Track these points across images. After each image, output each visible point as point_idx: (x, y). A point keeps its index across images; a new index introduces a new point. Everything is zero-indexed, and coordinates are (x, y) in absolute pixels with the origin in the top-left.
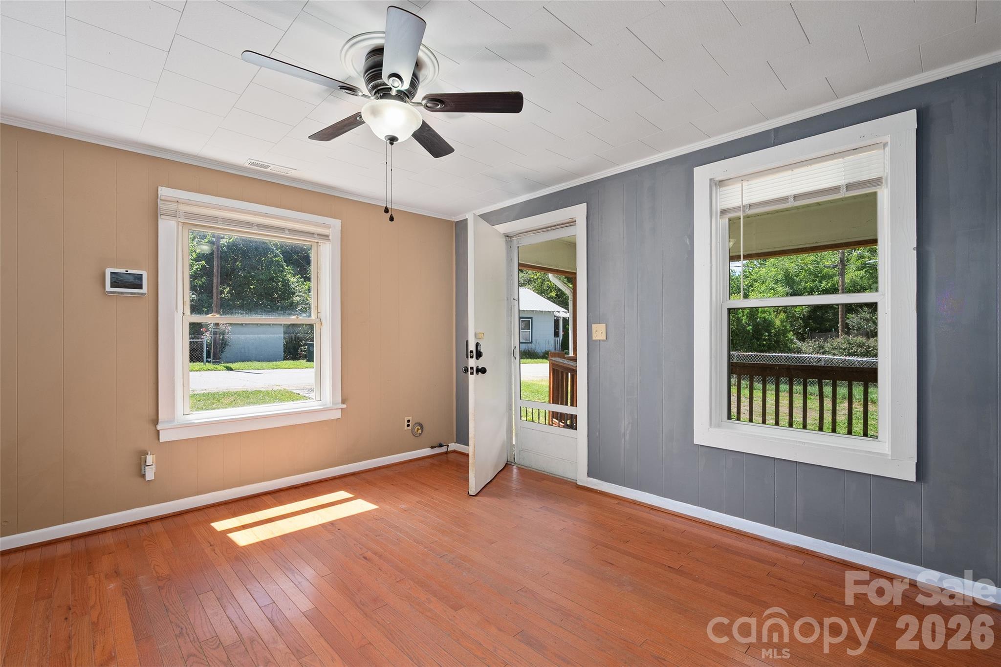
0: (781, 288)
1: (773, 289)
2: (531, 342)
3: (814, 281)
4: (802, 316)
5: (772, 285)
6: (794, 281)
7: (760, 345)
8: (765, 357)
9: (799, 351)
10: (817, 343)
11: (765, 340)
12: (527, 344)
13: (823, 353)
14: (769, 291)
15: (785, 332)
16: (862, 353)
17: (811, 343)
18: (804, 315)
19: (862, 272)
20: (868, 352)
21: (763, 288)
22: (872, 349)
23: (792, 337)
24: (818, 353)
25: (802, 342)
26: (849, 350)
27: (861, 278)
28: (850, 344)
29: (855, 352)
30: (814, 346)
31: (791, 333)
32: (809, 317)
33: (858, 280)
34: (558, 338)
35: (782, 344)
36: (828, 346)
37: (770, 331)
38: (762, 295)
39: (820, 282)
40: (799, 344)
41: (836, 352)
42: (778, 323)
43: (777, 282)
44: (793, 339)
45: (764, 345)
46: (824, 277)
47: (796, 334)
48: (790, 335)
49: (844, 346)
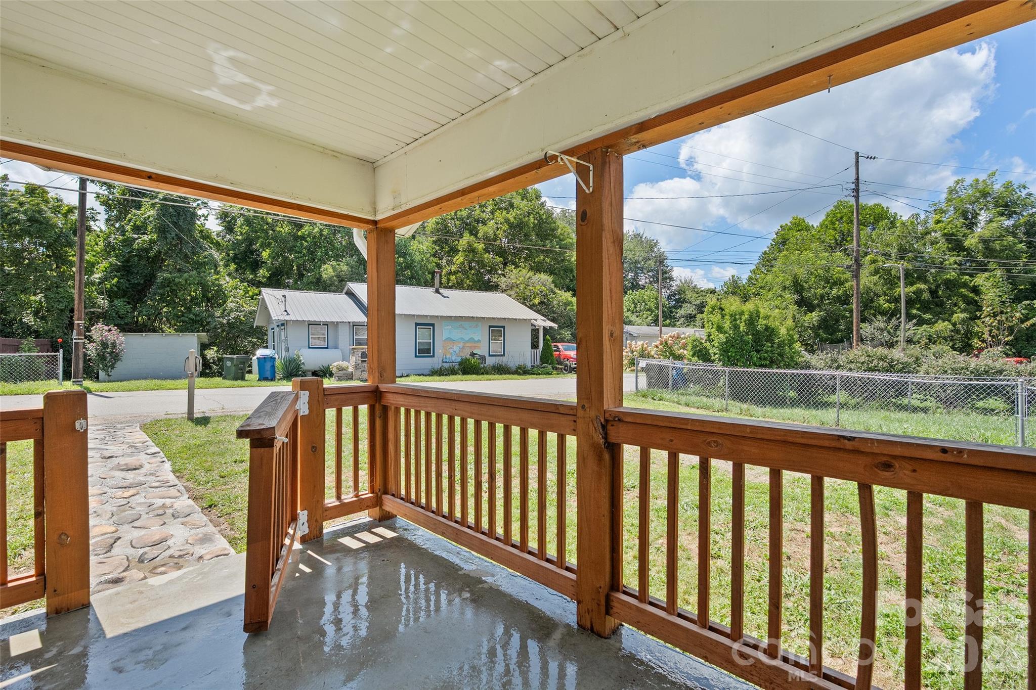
0: (789, 295)
1: (781, 296)
2: (504, 355)
3: (824, 287)
4: (811, 325)
5: (779, 292)
6: (802, 288)
7: (760, 358)
8: (763, 375)
9: (808, 366)
10: (829, 355)
11: (767, 352)
12: (497, 357)
13: (838, 368)
14: (776, 299)
15: (791, 342)
16: (884, 368)
17: (822, 355)
18: (813, 325)
19: (876, 278)
20: (892, 366)
21: (770, 295)
22: (896, 362)
23: (800, 349)
24: (831, 368)
25: (812, 355)
26: (868, 364)
27: (875, 284)
28: (869, 356)
29: (876, 367)
30: (825, 359)
31: (799, 344)
32: (819, 327)
33: (872, 286)
34: (538, 350)
35: (788, 358)
36: (842, 359)
37: (773, 340)
38: (769, 303)
39: (831, 288)
40: (807, 356)
41: (852, 366)
42: (783, 331)
43: (785, 288)
44: (801, 350)
45: (765, 359)
46: (835, 284)
47: (805, 344)
48: (798, 346)
49: (862, 359)
